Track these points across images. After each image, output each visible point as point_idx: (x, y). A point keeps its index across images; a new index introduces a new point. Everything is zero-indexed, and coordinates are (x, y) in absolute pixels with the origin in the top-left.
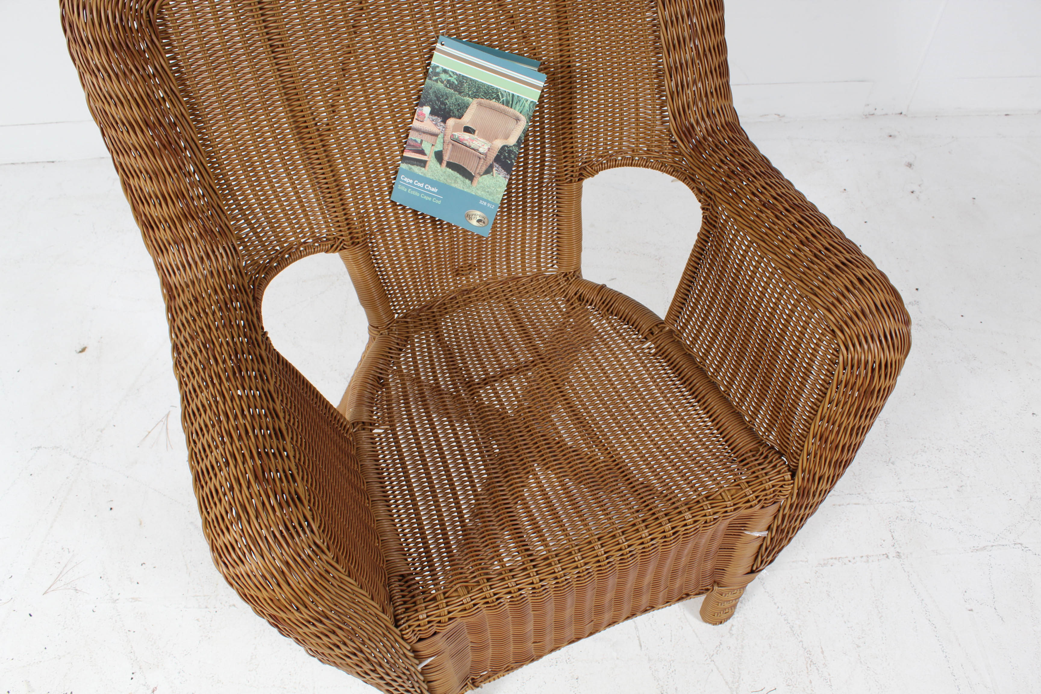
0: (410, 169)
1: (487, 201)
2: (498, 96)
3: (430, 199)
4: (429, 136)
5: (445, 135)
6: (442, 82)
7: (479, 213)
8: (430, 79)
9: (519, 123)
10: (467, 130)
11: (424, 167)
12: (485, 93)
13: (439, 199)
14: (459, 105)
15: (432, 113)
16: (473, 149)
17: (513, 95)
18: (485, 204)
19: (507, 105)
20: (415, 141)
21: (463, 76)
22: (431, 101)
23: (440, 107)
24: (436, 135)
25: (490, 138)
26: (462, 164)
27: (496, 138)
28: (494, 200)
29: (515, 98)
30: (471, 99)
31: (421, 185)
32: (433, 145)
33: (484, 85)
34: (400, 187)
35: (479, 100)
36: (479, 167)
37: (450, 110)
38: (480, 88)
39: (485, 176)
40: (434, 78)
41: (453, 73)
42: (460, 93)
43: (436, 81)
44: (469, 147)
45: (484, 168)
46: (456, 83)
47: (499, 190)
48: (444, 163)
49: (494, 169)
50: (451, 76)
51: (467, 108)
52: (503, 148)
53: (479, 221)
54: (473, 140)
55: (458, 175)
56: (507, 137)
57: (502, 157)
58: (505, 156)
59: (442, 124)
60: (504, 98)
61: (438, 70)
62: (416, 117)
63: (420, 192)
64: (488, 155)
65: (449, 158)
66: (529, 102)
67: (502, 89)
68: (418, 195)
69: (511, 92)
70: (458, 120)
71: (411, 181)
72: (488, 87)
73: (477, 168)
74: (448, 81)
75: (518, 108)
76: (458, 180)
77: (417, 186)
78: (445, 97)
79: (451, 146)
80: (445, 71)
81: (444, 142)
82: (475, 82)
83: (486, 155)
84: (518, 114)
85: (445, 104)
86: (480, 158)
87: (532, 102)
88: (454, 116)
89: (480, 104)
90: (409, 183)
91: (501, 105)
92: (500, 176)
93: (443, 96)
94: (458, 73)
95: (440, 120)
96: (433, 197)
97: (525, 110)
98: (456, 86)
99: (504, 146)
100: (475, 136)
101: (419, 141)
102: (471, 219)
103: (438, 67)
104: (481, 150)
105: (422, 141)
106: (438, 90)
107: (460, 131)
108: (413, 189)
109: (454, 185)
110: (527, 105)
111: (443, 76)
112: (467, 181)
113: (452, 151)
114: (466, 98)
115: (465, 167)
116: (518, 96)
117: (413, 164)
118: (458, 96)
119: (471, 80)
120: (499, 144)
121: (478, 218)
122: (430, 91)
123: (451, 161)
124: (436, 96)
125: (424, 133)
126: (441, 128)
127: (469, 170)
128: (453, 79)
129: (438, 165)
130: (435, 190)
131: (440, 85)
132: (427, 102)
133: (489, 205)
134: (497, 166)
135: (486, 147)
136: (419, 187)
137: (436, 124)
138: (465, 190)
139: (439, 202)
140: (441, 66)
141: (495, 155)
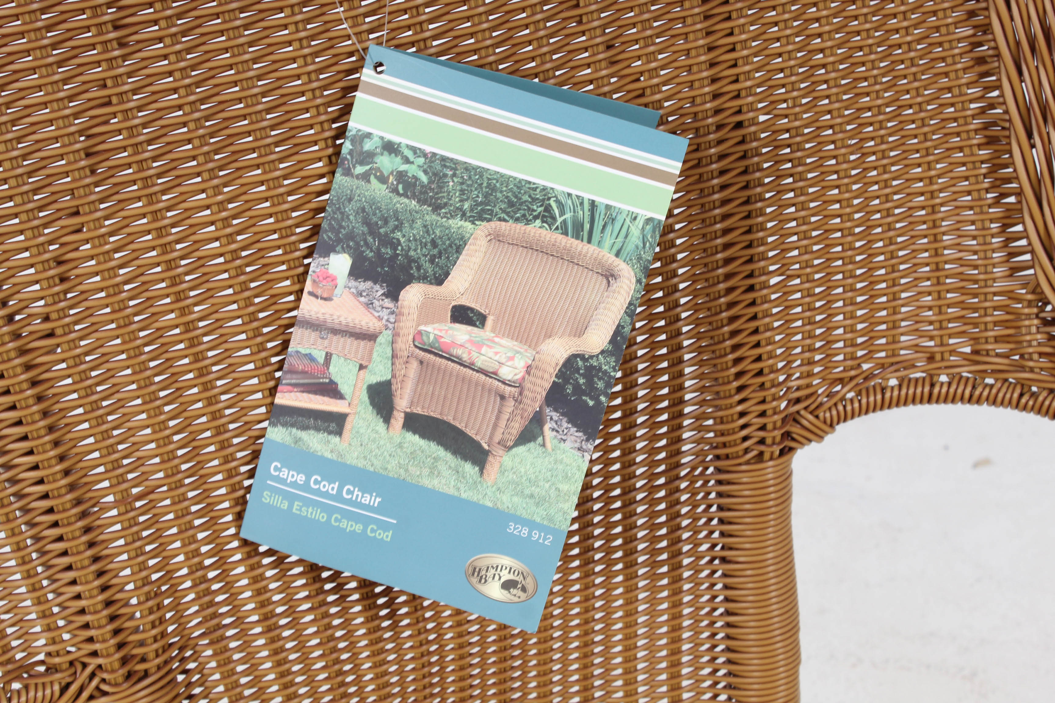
0: (297, 441)
1: (531, 524)
2: (548, 209)
3: (358, 528)
4: (349, 340)
5: (396, 335)
6: (383, 180)
7: (506, 561)
8: (348, 173)
9: (615, 285)
10: (463, 315)
11: (339, 432)
12: (511, 204)
13: (385, 526)
14: (434, 244)
15: (356, 273)
16: (481, 371)
17: (593, 204)
18: (525, 532)
19: (577, 236)
20: (310, 357)
21: (444, 159)
22: (351, 236)
23: (378, 254)
24: (371, 337)
25: (529, 335)
26: (449, 418)
27: (549, 335)
28: (551, 520)
29: (601, 210)
30: (468, 225)
31: (332, 488)
32: (361, 367)
33: (506, 180)
34: (267, 498)
35: (495, 224)
36: (503, 423)
37: (411, 260)
38: (494, 189)
39: (521, 450)
40: (359, 170)
41: (414, 150)
42: (437, 208)
44: (470, 366)
45: (517, 427)
46: (424, 179)
47: (564, 487)
48: (398, 419)
49: (547, 428)
50: (407, 161)
51: (459, 250)
52: (570, 362)
53: (508, 585)
54: (479, 346)
55: (441, 452)
56: (579, 330)
57: (569, 389)
58: (577, 387)
59: (387, 303)
60: (568, 216)
61: (368, 146)
62: (308, 286)
63: (330, 510)
64: (527, 385)
65: (412, 404)
66: (640, 222)
67: (560, 188)
68: (322, 517)
69: (587, 196)
70: (434, 289)
71: (301, 478)
72: (520, 184)
73: (495, 426)
74: (401, 176)
75: (608, 242)
76: (442, 467)
77: (318, 492)
78: (392, 223)
79: (414, 365)
80: (390, 147)
81: (394, 356)
82: (481, 172)
83: (520, 386)
84: (610, 258)
85: (394, 244)
86: (503, 397)
87: (649, 220)
88: (423, 278)
89: (497, 238)
90: (294, 484)
91: (558, 237)
92: (567, 446)
93: (386, 222)
94: (429, 149)
95: (379, 290)
96: (366, 521)
97: (630, 247)
98: (425, 189)
99: (575, 356)
100: (486, 333)
101: (320, 357)
102: (482, 580)
103: (369, 135)
104: (506, 373)
105: (328, 357)
106: (373, 202)
107: (441, 320)
108: (308, 503)
109: (427, 482)
110: (635, 232)
111: (386, 163)
112: (469, 469)
113: (420, 380)
114: (456, 223)
115: (461, 426)
116: (608, 207)
117: (305, 428)
118: (431, 218)
119: (468, 168)
120: (557, 351)
121: (506, 576)
122: (349, 209)
123: (418, 410)
124: (367, 222)
125: (335, 331)
126: (385, 314)
127: (471, 433)
128: (413, 170)
129: (380, 426)
130: (374, 500)
131: (377, 190)
132: (339, 241)
133: (535, 535)
134: (555, 416)
135: (520, 364)
136: (326, 495)
137: (369, 305)
138: (464, 496)
139: (387, 536)
140: (376, 132)
141: (548, 386)
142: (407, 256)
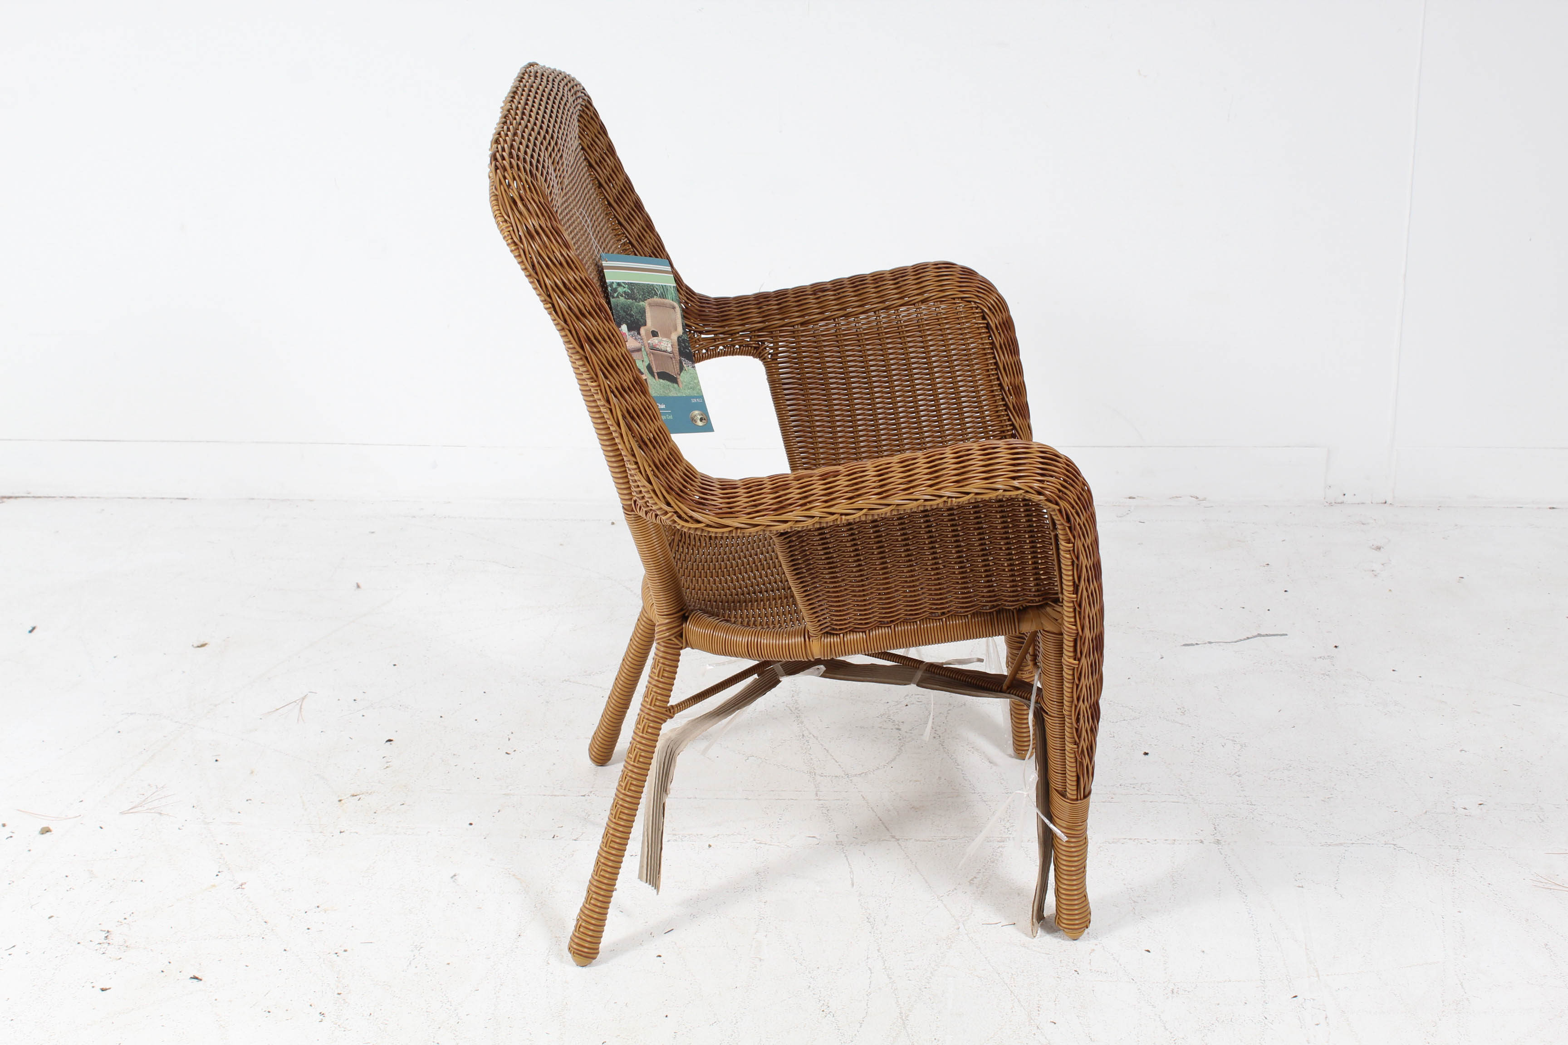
1: (696, 397)
2: (655, 292)
5: (644, 347)
6: (622, 296)
7: (697, 412)
8: (613, 297)
10: (655, 334)
12: (646, 293)
14: (639, 312)
15: (629, 329)
16: (664, 351)
19: (663, 298)
21: (631, 284)
22: (623, 318)
23: (630, 321)
24: (640, 350)
25: (668, 336)
26: (665, 371)
27: (671, 333)
30: (643, 303)
32: (643, 361)
33: (644, 286)
35: (647, 301)
36: (675, 367)
38: (643, 289)
39: (682, 374)
40: (615, 295)
41: (623, 283)
42: (635, 300)
43: (617, 297)
44: (662, 351)
45: (678, 366)
46: (628, 292)
48: (656, 376)
49: (683, 364)
50: (623, 288)
51: (645, 312)
53: (701, 420)
54: (661, 343)
55: (669, 383)
56: (676, 330)
59: (639, 337)
60: (658, 292)
61: (614, 286)
64: (674, 352)
65: (657, 369)
67: (654, 284)
70: (645, 328)
72: (648, 286)
74: (625, 292)
76: (670, 388)
78: (629, 309)
79: (652, 355)
80: (619, 284)
81: (647, 355)
82: (639, 285)
84: (671, 301)
85: (632, 317)
86: (671, 358)
88: (642, 325)
89: (650, 305)
91: (659, 300)
93: (627, 310)
95: (636, 333)
98: (630, 295)
100: (660, 338)
103: (613, 283)
104: (669, 349)
105: (636, 361)
106: (623, 304)
107: (651, 338)
111: (620, 290)
112: (675, 385)
113: (655, 360)
114: (641, 303)
115: (668, 372)
118: (635, 304)
119: (637, 285)
120: (674, 337)
121: (699, 417)
122: (619, 309)
123: (659, 371)
124: (624, 311)
125: (634, 351)
126: (640, 341)
127: (671, 373)
129: (654, 380)
131: (622, 299)
133: (699, 400)
135: (670, 343)
137: (636, 339)
138: (679, 395)
139: (671, 417)
140: (614, 281)
141: (677, 350)
142: (637, 319)
